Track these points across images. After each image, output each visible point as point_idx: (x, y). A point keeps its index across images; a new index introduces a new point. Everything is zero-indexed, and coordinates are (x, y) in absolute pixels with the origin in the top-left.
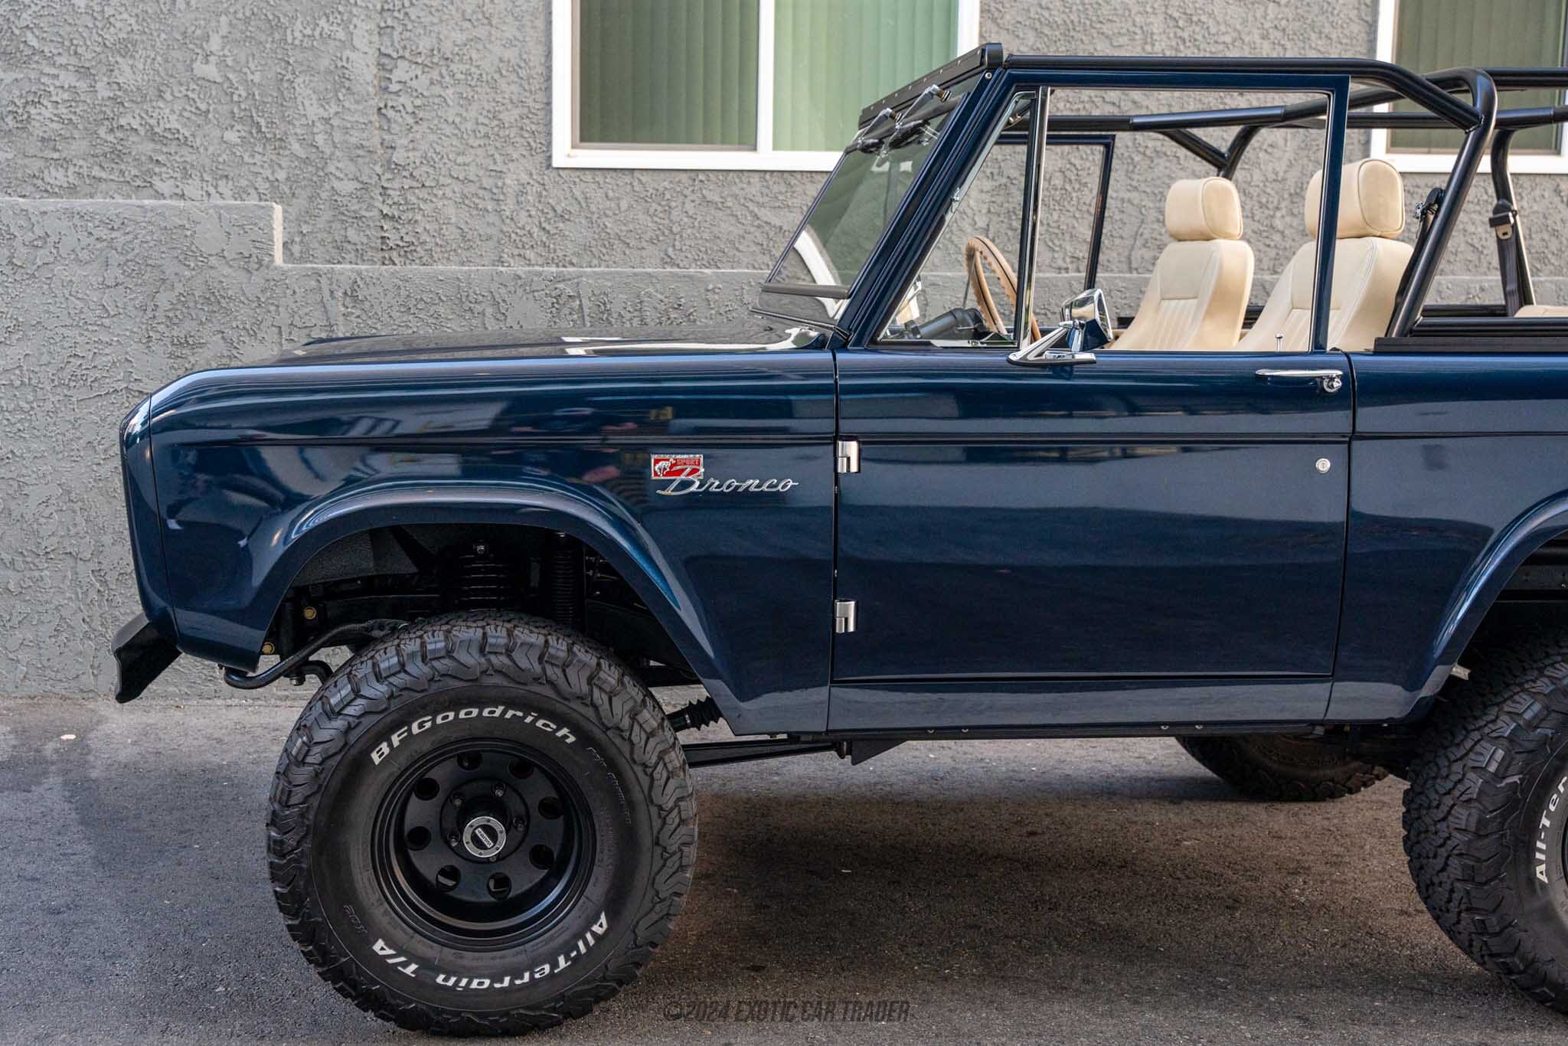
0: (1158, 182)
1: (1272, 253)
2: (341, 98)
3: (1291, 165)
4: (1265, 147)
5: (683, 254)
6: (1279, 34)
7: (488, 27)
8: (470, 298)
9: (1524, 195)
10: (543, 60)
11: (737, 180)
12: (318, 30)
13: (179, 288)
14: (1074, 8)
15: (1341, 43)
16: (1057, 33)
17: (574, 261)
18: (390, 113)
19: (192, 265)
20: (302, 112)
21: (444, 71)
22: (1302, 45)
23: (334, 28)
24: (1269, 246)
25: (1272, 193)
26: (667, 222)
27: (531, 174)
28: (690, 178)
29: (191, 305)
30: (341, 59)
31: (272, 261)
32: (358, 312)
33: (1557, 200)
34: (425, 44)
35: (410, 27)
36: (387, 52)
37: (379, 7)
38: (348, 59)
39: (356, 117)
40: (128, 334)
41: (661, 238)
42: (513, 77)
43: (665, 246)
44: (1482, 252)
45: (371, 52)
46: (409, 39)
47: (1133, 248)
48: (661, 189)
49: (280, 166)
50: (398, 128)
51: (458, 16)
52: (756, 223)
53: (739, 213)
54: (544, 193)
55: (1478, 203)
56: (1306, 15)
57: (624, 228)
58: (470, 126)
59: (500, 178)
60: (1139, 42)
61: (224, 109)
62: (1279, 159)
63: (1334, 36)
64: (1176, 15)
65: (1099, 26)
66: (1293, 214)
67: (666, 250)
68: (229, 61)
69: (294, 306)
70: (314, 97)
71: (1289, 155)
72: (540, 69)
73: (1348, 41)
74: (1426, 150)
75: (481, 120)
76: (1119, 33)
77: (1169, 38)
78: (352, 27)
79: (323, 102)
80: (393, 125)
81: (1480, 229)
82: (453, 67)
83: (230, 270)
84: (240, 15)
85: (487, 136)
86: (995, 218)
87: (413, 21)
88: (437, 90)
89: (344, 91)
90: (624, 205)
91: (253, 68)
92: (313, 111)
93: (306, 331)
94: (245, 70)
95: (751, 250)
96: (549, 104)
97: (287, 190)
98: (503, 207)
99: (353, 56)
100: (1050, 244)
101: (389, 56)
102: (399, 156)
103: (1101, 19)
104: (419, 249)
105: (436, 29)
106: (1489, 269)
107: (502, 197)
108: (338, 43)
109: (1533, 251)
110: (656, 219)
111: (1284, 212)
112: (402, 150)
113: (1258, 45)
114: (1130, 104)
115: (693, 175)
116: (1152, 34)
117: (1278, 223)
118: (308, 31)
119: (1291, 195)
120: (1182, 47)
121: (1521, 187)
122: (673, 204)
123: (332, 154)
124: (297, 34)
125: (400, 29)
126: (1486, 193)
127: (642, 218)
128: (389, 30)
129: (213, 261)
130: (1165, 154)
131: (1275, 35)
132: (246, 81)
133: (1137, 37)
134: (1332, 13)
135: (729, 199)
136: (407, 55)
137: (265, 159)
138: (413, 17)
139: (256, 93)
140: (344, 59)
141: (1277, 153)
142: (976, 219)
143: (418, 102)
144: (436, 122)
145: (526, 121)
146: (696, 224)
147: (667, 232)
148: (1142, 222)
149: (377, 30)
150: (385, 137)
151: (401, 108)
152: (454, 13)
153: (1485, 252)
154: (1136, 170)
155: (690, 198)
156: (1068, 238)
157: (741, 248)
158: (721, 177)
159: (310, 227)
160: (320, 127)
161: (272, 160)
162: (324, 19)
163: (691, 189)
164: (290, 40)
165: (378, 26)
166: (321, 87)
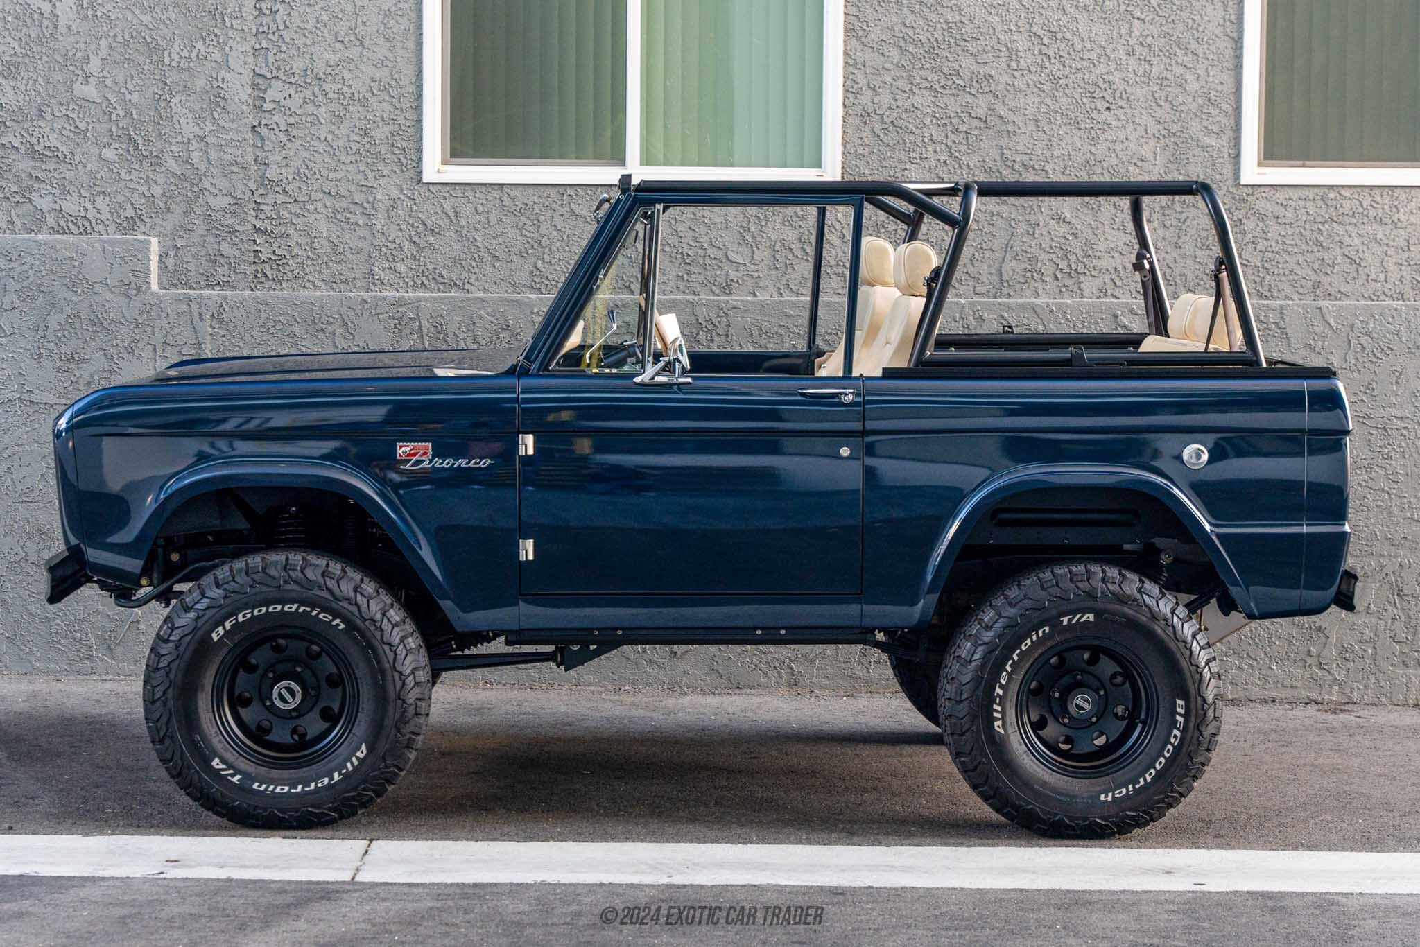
2: (217, 117)
4: (1133, 161)
5: (553, 267)
6: (1145, 51)
7: (360, 49)
8: (322, 320)
9: (1400, 206)
10: (413, 80)
12: (195, 52)
13: (67, 311)
14: (939, 26)
17: (444, 274)
18: (265, 131)
19: (79, 291)
20: (179, 131)
21: (316, 90)
22: (1168, 61)
23: (211, 49)
26: (537, 235)
27: (402, 190)
28: (558, 192)
29: (78, 326)
30: (217, 81)
31: (149, 288)
32: (223, 332)
34: (298, 65)
35: (284, 48)
36: (262, 73)
37: (254, 31)
38: (223, 79)
39: (232, 135)
40: (21, 350)
41: (530, 251)
42: (384, 96)
43: (534, 260)
44: (1360, 265)
45: (245, 72)
46: (283, 60)
47: (1003, 260)
48: (530, 204)
49: (156, 182)
50: (272, 146)
51: (330, 38)
54: (415, 208)
55: (1353, 216)
56: (1171, 32)
57: (494, 242)
58: (341, 143)
59: (371, 193)
60: (1004, 59)
61: (105, 126)
62: (1149, 171)
63: (1200, 52)
64: (1040, 32)
65: (963, 43)
67: (535, 264)
68: (109, 82)
69: (167, 326)
70: (190, 116)
71: (1158, 168)
72: (412, 88)
73: (1215, 57)
74: (1300, 163)
75: (353, 137)
76: (984, 50)
77: (1034, 55)
78: (227, 48)
79: (198, 120)
80: (267, 143)
81: (1356, 241)
82: (325, 86)
83: (112, 296)
84: (119, 38)
85: (358, 152)
87: (287, 43)
88: (310, 108)
89: (219, 110)
90: (493, 219)
91: (131, 88)
92: (189, 129)
93: (178, 348)
94: (123, 90)
96: (420, 121)
97: (162, 205)
98: (374, 222)
99: (228, 76)
101: (263, 76)
102: (272, 173)
104: (291, 262)
105: (309, 50)
106: (1367, 281)
107: (373, 212)
108: (213, 64)
109: (1412, 263)
110: (525, 233)
112: (275, 167)
114: (997, 120)
115: (561, 190)
116: (1018, 51)
118: (185, 53)
119: (1162, 207)
120: (1047, 64)
121: (1397, 198)
122: (542, 218)
123: (207, 170)
124: (176, 58)
125: (275, 51)
126: (1362, 206)
127: (512, 232)
128: (263, 52)
129: (98, 288)
130: (1034, 168)
131: (1139, 51)
132: (124, 101)
133: (1002, 54)
134: (1198, 31)
136: (281, 76)
137: (141, 176)
138: (287, 40)
139: (134, 112)
140: (220, 79)
141: (1147, 166)
142: (844, 231)
143: (291, 120)
144: (308, 139)
145: (397, 138)
146: (565, 238)
147: (536, 246)
148: (1012, 235)
149: (252, 51)
150: (259, 154)
151: (275, 126)
152: (327, 35)
153: (1362, 264)
155: (558, 213)
158: (589, 192)
159: (185, 241)
160: (195, 145)
161: (148, 177)
162: (201, 42)
163: (560, 203)
164: (167, 61)
165: (253, 48)
166: (197, 106)
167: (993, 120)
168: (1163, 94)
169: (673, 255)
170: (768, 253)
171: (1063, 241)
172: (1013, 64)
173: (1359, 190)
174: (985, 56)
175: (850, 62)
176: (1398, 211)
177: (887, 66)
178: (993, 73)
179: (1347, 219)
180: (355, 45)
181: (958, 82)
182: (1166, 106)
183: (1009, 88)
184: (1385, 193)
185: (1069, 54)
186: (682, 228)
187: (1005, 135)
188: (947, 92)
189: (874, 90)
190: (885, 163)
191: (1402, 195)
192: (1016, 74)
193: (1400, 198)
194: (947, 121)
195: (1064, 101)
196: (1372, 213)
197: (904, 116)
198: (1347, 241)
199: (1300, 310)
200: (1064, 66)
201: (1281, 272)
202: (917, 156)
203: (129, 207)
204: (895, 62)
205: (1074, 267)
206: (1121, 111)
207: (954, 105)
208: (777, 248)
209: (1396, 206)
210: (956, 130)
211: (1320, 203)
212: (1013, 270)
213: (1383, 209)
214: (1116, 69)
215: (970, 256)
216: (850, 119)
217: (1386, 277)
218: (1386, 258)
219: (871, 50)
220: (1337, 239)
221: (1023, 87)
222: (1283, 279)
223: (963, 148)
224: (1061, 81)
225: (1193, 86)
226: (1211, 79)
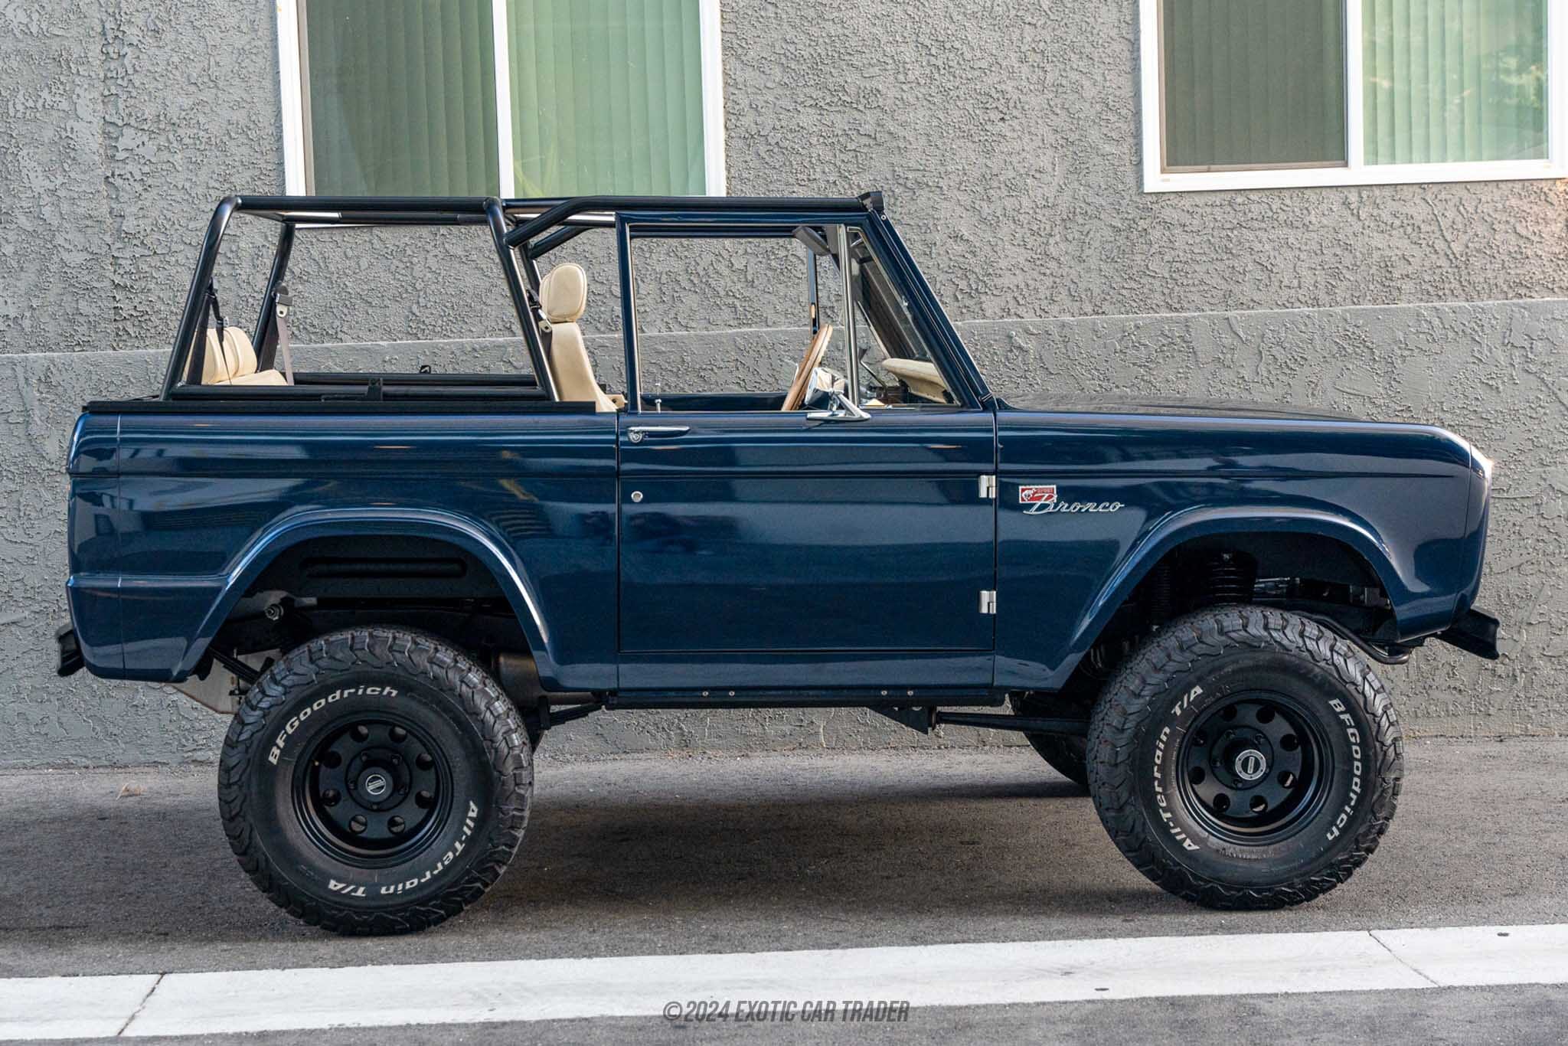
0: (922, 214)
1: (1049, 282)
2: (67, 169)
3: (1061, 190)
4: (1033, 173)
5: (429, 311)
6: (1038, 58)
7: (214, 91)
9: (1311, 208)
10: (273, 121)
11: (480, 233)
12: (41, 101)
14: (821, 40)
15: (1103, 62)
16: (804, 66)
17: (315, 323)
18: (118, 182)
20: (28, 185)
21: (171, 136)
22: (1062, 66)
23: (57, 98)
24: (1044, 274)
25: (1044, 220)
26: (410, 278)
27: (266, 237)
28: (431, 232)
30: (65, 130)
32: (53, 397)
33: (1347, 213)
34: (150, 111)
35: (134, 94)
36: (112, 120)
37: (102, 76)
38: (72, 129)
39: (84, 187)
41: (404, 296)
42: (242, 139)
43: (408, 304)
44: (1272, 271)
45: (95, 120)
46: (134, 106)
48: (403, 245)
49: (7, 240)
50: (127, 196)
51: (182, 80)
53: (484, 266)
55: (1263, 221)
56: (1064, 36)
57: (366, 287)
58: (200, 190)
59: (234, 241)
60: (891, 72)
62: (1049, 183)
63: (1096, 56)
64: (928, 42)
65: (847, 57)
66: (1067, 240)
67: (410, 308)
70: (39, 169)
71: (1058, 180)
72: (271, 130)
73: (1111, 61)
74: (1205, 167)
75: (212, 184)
76: (870, 63)
78: (74, 96)
79: (48, 173)
80: (121, 194)
81: (1267, 247)
82: (180, 132)
86: (753, 260)
87: (137, 88)
88: (165, 155)
89: (69, 162)
90: (364, 263)
92: (39, 183)
93: (5, 417)
95: (499, 303)
96: (281, 164)
97: (16, 266)
98: (238, 271)
99: (77, 126)
101: (114, 124)
102: (129, 225)
103: (849, 51)
104: (154, 318)
105: (161, 94)
106: (1280, 287)
107: (237, 262)
108: (62, 114)
109: (1326, 267)
110: (398, 276)
112: (132, 218)
114: (886, 135)
116: (905, 63)
117: (1053, 250)
118: (31, 104)
119: (1063, 220)
120: (937, 76)
121: (1308, 200)
122: (415, 260)
123: (60, 225)
124: (20, 107)
125: (125, 97)
126: (1272, 210)
127: (386, 277)
128: (112, 98)
130: (928, 185)
131: (1033, 57)
133: (889, 67)
134: (1092, 34)
135: (473, 252)
136: (133, 123)
138: (137, 84)
140: (69, 130)
141: (1046, 178)
143: (146, 169)
144: (165, 188)
145: (258, 183)
146: (440, 279)
147: (410, 289)
149: (101, 98)
150: (114, 206)
151: (128, 176)
152: (178, 78)
153: (1275, 270)
154: (898, 203)
155: (432, 254)
159: (40, 300)
160: (46, 199)
162: (46, 90)
163: (433, 244)
164: (12, 112)
165: (102, 95)
166: (45, 158)
167: (882, 137)
168: (1059, 101)
170: (653, 287)
171: (962, 259)
172: (901, 77)
173: (1267, 193)
174: (871, 70)
175: (730, 82)
176: (1309, 213)
177: (769, 85)
178: (880, 87)
179: (1256, 224)
180: (209, 87)
181: (843, 98)
182: (1063, 114)
183: (897, 102)
184: (1295, 195)
185: (959, 64)
187: (896, 152)
188: (833, 109)
189: (756, 109)
190: (771, 187)
191: (1313, 196)
192: (904, 87)
193: (1311, 199)
194: (835, 140)
195: (957, 113)
196: (1282, 217)
197: (790, 136)
198: (1258, 247)
199: (1207, 322)
200: (954, 77)
201: (1191, 282)
202: (805, 178)
204: (777, 80)
205: (974, 286)
206: (1016, 121)
207: (841, 122)
208: (664, 280)
209: (1307, 209)
210: (844, 149)
211: (1229, 209)
213: (1294, 212)
214: (1009, 78)
216: (733, 143)
217: (1299, 282)
218: (1299, 264)
219: (751, 69)
220: (1247, 245)
221: (912, 100)
222: (1193, 289)
223: (852, 167)
224: (951, 93)
225: (1090, 92)
226: (1108, 84)
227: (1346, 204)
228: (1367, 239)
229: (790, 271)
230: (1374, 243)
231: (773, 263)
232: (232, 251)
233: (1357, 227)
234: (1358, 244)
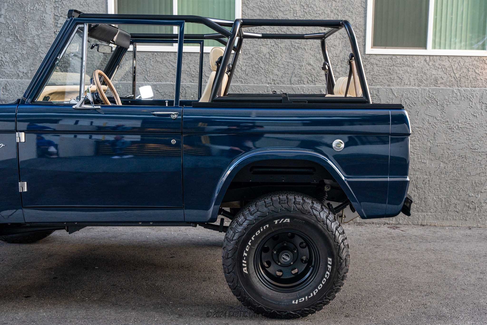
0: (299, 57)
2: (43, 29)
3: (341, 52)
4: (332, 46)
6: (336, 11)
7: (88, 7)
11: (167, 55)
12: (35, 8)
14: (271, 2)
15: (356, 14)
16: (266, 10)
20: (31, 33)
22: (344, 14)
23: (40, 7)
25: (335, 60)
26: (145, 67)
28: (152, 54)
30: (42, 17)
33: (425, 63)
35: (64, 7)
36: (57, 14)
38: (44, 16)
39: (47, 34)
41: (143, 73)
43: (144, 75)
44: (402, 79)
45: (52, 14)
46: (63, 10)
47: (292, 77)
48: (143, 57)
49: (24, 49)
52: (173, 68)
53: (167, 65)
54: (106, 58)
55: (400, 64)
56: (344, 5)
61: (7, 31)
62: (338, 49)
63: (353, 12)
64: (304, 5)
65: (279, 8)
66: (342, 67)
67: (145, 76)
68: (8, 17)
70: (34, 28)
71: (340, 49)
73: (358, 13)
74: (384, 47)
76: (286, 10)
77: (301, 12)
78: (45, 7)
79: (37, 30)
81: (401, 72)
84: (11, 3)
86: (248, 68)
87: (65, 5)
89: (43, 26)
91: (15, 19)
92: (34, 32)
94: (13, 20)
95: (172, 76)
97: (26, 57)
99: (46, 16)
100: (266, 75)
101: (57, 16)
103: (280, 6)
106: (404, 85)
107: (93, 60)
108: (41, 12)
109: (418, 79)
110: (141, 67)
111: (339, 66)
113: (330, 15)
115: (153, 53)
116: (296, 10)
118: (32, 8)
119: (341, 61)
121: (414, 59)
122: (147, 62)
123: (40, 46)
124: (29, 9)
125: (61, 8)
128: (57, 8)
130: (301, 48)
132: (13, 23)
133: (292, 12)
134: (353, 5)
135: (164, 61)
136: (63, 15)
137: (19, 47)
138: (65, 4)
139: (16, 27)
140: (43, 17)
142: (242, 67)
146: (154, 68)
148: (294, 69)
149: (53, 8)
152: (77, 3)
153: (403, 79)
154: (292, 53)
155: (152, 60)
156: (271, 74)
157: (168, 76)
158: (162, 54)
159: (34, 68)
160: (36, 37)
161: (21, 48)
162: (37, 4)
163: (152, 57)
164: (26, 11)
165: (54, 7)
166: (36, 25)
167: (289, 33)
169: (188, 74)
171: (310, 71)
172: (295, 15)
173: (402, 56)
174: (286, 12)
175: (243, 14)
176: (414, 63)
177: (255, 15)
179: (398, 65)
180: (86, 6)
184: (410, 57)
185: (312, 12)
186: (191, 66)
190: (255, 46)
191: (416, 58)
192: (296, 18)
193: (415, 59)
196: (406, 63)
197: (260, 31)
198: (398, 72)
199: (385, 90)
200: (311, 16)
202: (265, 44)
203: (15, 57)
204: (258, 13)
205: (313, 79)
209: (414, 61)
211: (390, 60)
212: (295, 80)
213: (410, 62)
214: (327, 17)
215: (281, 76)
217: (410, 83)
218: (410, 77)
219: (250, 10)
220: (395, 71)
222: (378, 84)
225: (351, 22)
226: (357, 20)
227: (425, 60)
228: (431, 71)
229: (259, 72)
230: (433, 73)
231: (254, 69)
232: (92, 57)
233: (428, 67)
234: (428, 73)
